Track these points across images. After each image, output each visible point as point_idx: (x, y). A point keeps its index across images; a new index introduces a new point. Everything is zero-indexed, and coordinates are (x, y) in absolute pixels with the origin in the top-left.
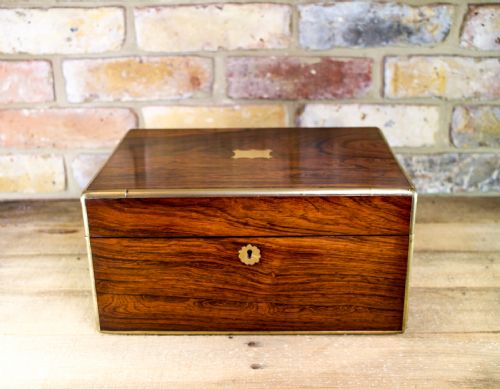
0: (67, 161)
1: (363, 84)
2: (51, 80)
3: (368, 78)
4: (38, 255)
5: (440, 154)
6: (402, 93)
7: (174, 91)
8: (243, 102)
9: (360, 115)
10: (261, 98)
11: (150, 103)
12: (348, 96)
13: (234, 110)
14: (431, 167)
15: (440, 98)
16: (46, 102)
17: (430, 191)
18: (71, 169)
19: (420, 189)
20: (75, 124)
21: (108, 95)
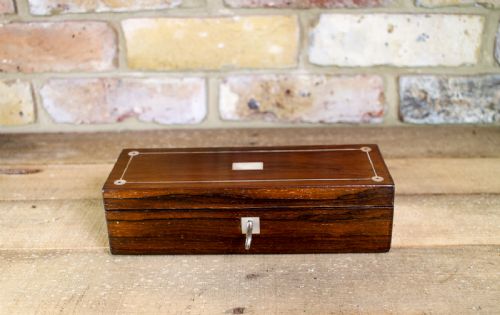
0: (35, 87)
5: (481, 75)
8: (244, 11)
9: (386, 27)
10: (266, 6)
11: (132, 14)
12: (373, 3)
13: (233, 22)
14: (470, 91)
15: (484, 5)
16: (6, 14)
17: (469, 120)
18: (41, 96)
19: (456, 118)
20: (41, 42)
21: (80, 5)
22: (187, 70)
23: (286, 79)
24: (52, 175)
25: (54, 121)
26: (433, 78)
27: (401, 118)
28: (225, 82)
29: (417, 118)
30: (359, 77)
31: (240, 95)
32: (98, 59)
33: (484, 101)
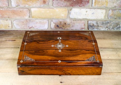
0: (12, 21)
1: (87, 3)
2: (8, 1)
3: (88, 2)
4: (6, 48)
5: (105, 21)
6: (97, 6)
7: (39, 4)
8: (57, 7)
9: (86, 11)
10: (61, 6)
11: (33, 7)
12: (83, 6)
13: (54, 9)
14: (103, 24)
15: (106, 7)
16: (7, 6)
17: (102, 30)
18: (13, 23)
19: (100, 29)
20: (14, 12)
21: (22, 5)
22: (44, 19)
23: (65, 21)
24: (18, 42)
25: (16, 28)
26: (95, 21)
27: (88, 29)
28: (52, 21)
29: (92, 29)
30: (80, 21)
31: (55, 24)
32: (26, 16)
33: (106, 26)
